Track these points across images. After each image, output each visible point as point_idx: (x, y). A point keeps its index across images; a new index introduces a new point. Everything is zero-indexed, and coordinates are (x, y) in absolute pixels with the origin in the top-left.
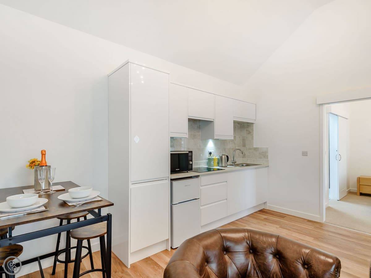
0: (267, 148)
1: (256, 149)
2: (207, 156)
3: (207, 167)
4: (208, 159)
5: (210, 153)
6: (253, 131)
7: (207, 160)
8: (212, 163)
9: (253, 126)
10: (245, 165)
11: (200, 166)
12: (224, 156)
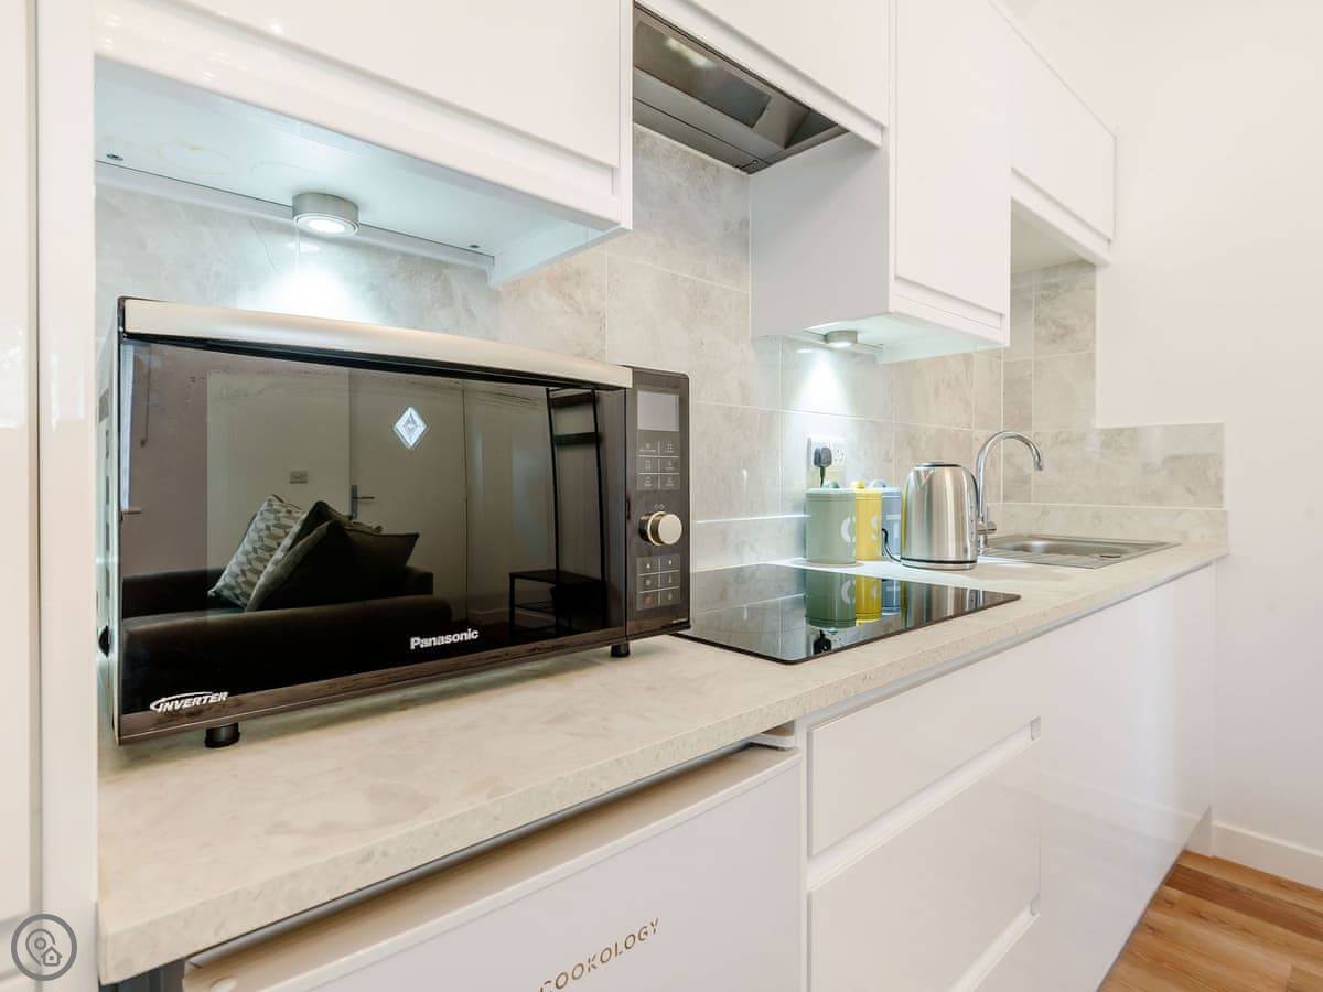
0: (1215, 431)
1: (1119, 440)
2: (801, 479)
3: (794, 561)
4: (811, 497)
5: (822, 460)
6: (1093, 317)
7: (795, 509)
8: (846, 537)
9: (1092, 288)
10: (1038, 544)
11: (749, 560)
12: (947, 472)
